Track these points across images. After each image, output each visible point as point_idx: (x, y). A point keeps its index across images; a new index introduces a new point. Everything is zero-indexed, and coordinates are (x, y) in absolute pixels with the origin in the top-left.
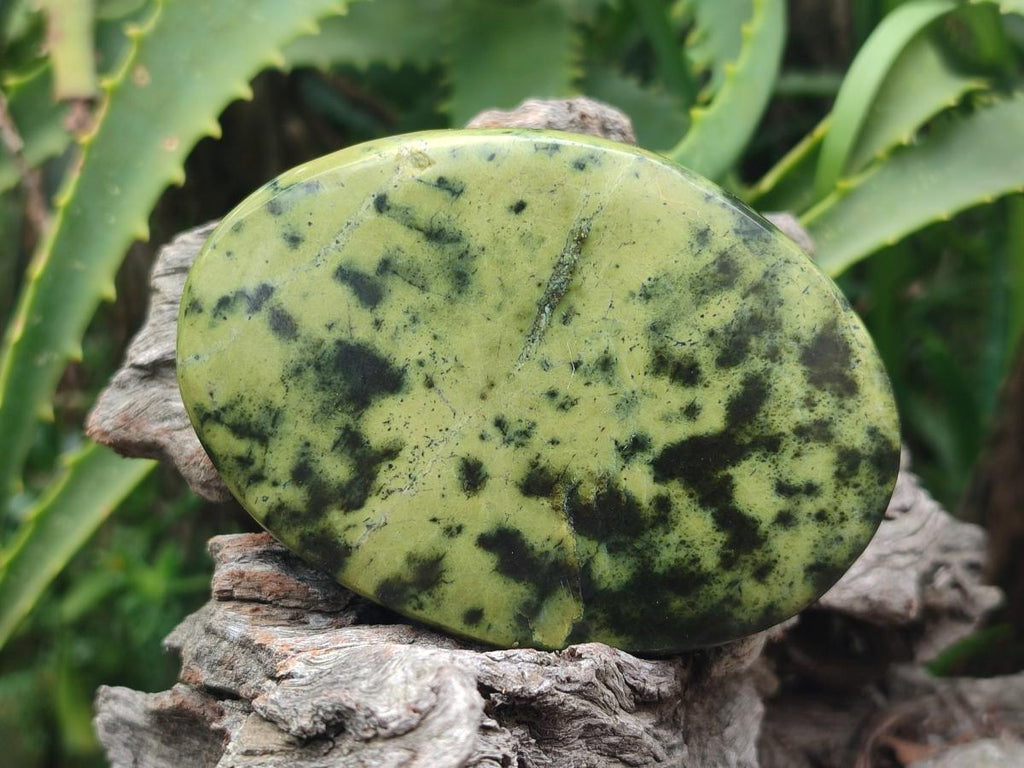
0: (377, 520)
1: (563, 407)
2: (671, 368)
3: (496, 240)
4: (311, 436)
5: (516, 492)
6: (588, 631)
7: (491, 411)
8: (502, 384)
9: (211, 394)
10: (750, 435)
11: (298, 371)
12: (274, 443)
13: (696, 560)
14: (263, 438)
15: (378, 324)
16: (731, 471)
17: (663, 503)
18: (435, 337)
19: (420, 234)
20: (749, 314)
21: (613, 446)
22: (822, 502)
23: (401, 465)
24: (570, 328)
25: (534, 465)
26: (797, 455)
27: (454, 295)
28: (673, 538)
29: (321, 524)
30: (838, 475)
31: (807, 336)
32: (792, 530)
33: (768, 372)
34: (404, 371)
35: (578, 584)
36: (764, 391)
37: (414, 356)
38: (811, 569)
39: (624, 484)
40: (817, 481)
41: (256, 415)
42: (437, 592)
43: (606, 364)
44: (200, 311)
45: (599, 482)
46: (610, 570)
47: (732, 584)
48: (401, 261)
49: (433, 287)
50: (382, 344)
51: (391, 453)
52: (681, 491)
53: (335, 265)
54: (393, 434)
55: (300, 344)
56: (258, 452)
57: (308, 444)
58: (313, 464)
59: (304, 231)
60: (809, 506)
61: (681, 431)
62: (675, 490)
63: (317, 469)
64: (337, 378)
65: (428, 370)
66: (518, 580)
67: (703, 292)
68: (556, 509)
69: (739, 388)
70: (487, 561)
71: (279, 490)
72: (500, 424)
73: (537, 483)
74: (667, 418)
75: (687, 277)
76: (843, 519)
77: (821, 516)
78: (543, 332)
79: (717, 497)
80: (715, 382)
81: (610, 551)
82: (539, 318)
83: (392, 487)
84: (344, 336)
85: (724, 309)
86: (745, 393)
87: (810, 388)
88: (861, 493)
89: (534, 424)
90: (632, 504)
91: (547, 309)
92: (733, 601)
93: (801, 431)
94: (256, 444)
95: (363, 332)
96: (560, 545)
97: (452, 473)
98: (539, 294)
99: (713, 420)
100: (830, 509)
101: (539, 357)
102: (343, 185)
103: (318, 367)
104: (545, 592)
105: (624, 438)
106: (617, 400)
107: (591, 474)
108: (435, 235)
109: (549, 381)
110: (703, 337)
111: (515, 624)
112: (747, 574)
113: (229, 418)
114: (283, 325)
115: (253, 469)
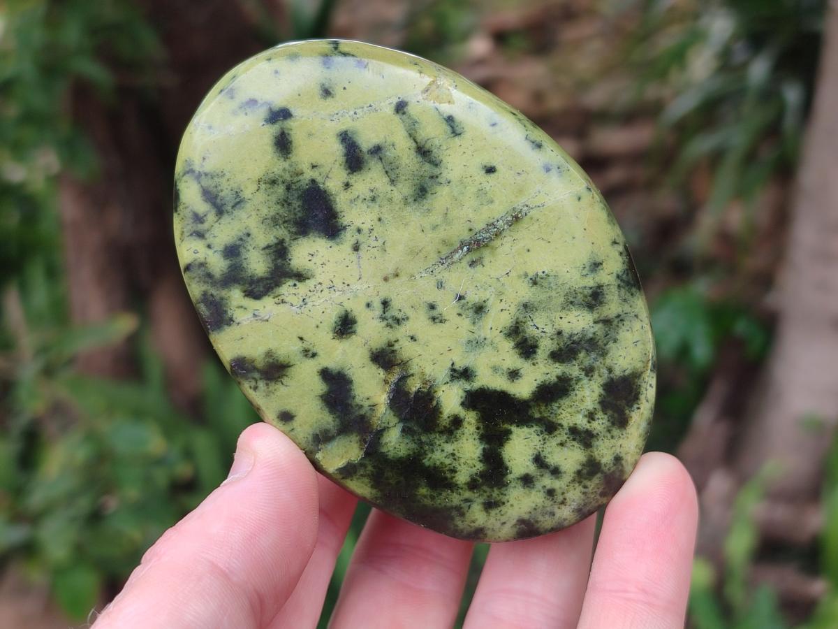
0: (263, 313)
1: (434, 319)
2: (519, 339)
3: (461, 182)
4: (254, 231)
5: (367, 355)
6: (355, 472)
7: (385, 291)
8: (404, 278)
9: (204, 159)
10: (541, 413)
11: (273, 182)
12: (226, 219)
13: (454, 471)
14: (220, 211)
15: (347, 185)
16: (514, 428)
17: (457, 422)
18: (380, 220)
19: (414, 145)
20: (591, 335)
21: (449, 365)
22: (557, 484)
23: (302, 288)
24: (472, 271)
25: (390, 345)
26: (562, 444)
27: (410, 200)
28: (449, 448)
29: (224, 293)
30: (579, 473)
31: (618, 373)
32: (527, 490)
33: (578, 380)
34: (345, 228)
35: (368, 439)
36: (567, 391)
37: (358, 223)
38: (521, 521)
39: (440, 393)
40: (563, 469)
41: (226, 194)
42: (273, 386)
43: (480, 309)
44: (232, 98)
45: (425, 382)
46: (395, 442)
47: (467, 500)
48: (390, 154)
49: (400, 186)
50: (341, 201)
51: (300, 277)
52: (473, 421)
53: (344, 128)
54: (310, 265)
55: (286, 165)
56: (211, 217)
57: (248, 235)
58: (243, 250)
59: (338, 91)
60: (547, 481)
61: (499, 383)
62: (470, 418)
63: (244, 254)
64: (296, 204)
65: (361, 238)
66: (331, 412)
67: (572, 303)
68: (386, 382)
69: (554, 379)
70: (320, 387)
71: (210, 252)
72: (385, 304)
73: (384, 358)
74: (495, 369)
75: (568, 286)
76: (563, 503)
77: (551, 493)
78: (453, 263)
79: (494, 439)
80: (541, 365)
81: (403, 431)
82: (456, 251)
83: (287, 299)
84: (319, 179)
85: (579, 322)
86: (555, 384)
87: (598, 406)
88: (584, 493)
89: (408, 318)
90: (437, 411)
91: (465, 249)
92: (460, 511)
93: (574, 431)
94: (213, 212)
95: (333, 184)
96: (373, 407)
97: (332, 316)
98: (466, 236)
99: (523, 389)
100: (559, 492)
101: (439, 277)
102: (383, 77)
103: (288, 188)
104: (344, 430)
105: (460, 365)
106: (472, 337)
107: (423, 373)
108: (423, 152)
109: (434, 295)
110: (553, 331)
111: (310, 438)
112: (481, 500)
113: (206, 182)
114: (283, 144)
115: (200, 227)
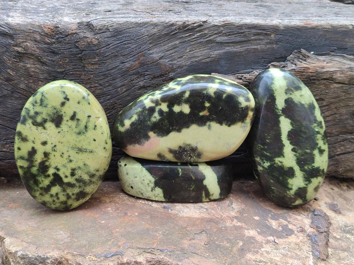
0: (32, 128)
1: (61, 156)
2: (73, 172)
3: (88, 138)
4: (44, 114)
5: (44, 151)
6: (22, 169)
7: (57, 144)
8: (62, 145)
9: (47, 94)
10: (65, 187)
11: (55, 109)
12: (41, 107)
13: (40, 183)
14: (41, 105)
15: (68, 121)
16: (58, 185)
17: (49, 176)
18: (68, 131)
19: (86, 125)
20: (86, 181)
21: (57, 166)
22: (56, 201)
23: (43, 130)
24: (76, 154)
25: (49, 153)
26: (64, 195)
27: (76, 133)
28: (43, 179)
29: (28, 119)
30: (62, 202)
31: (85, 191)
32: (50, 197)
33: (77, 187)
34: (60, 127)
35: (30, 165)
36: (73, 187)
37: (63, 129)
38: (44, 201)
39: (50, 169)
40: (60, 199)
41: (45, 103)
42: (22, 142)
43: (71, 161)
44: (62, 88)
45: (49, 165)
46: (34, 170)
47: (38, 190)
48: (80, 122)
49: (77, 129)
50: (64, 122)
51: (44, 128)
52: (52, 178)
53: (76, 111)
54: (48, 128)
55: (60, 108)
56: (38, 104)
57: (42, 113)
58: (39, 115)
59: (81, 104)
60: (55, 199)
61: (62, 176)
62: (52, 177)
63: (38, 116)
64: (56, 116)
65: (61, 131)
66: (28, 155)
67: (88, 173)
68: (43, 159)
69: (73, 183)
70: (30, 149)
71: (33, 110)
72: (55, 146)
73: (46, 155)
74: (64, 173)
75: (90, 170)
76: (55, 204)
77: (54, 201)
78: (73, 150)
79: (53, 183)
80: (72, 179)
81: (38, 169)
82: (76, 148)
83: (38, 130)
84: (63, 115)
85: (86, 177)
86: (72, 184)
87: (76, 194)
88: (60, 206)
89: (57, 152)
90: (47, 171)
91: (78, 149)
92: (35, 191)
93: (68, 194)
94: (40, 104)
95: (65, 119)
96: (36, 161)
97: (44, 140)
98: (80, 147)
99: (66, 180)
100: (55, 202)
101: (69, 150)
102: (91, 109)
103: (57, 112)
104: (27, 160)
105: (58, 167)
106: (65, 164)
107: (50, 163)
108: (86, 127)
109: (65, 152)
110: (80, 175)
111: (20, 156)
112: (40, 192)
113: (43, 98)
114: (63, 104)
115: (35, 104)
